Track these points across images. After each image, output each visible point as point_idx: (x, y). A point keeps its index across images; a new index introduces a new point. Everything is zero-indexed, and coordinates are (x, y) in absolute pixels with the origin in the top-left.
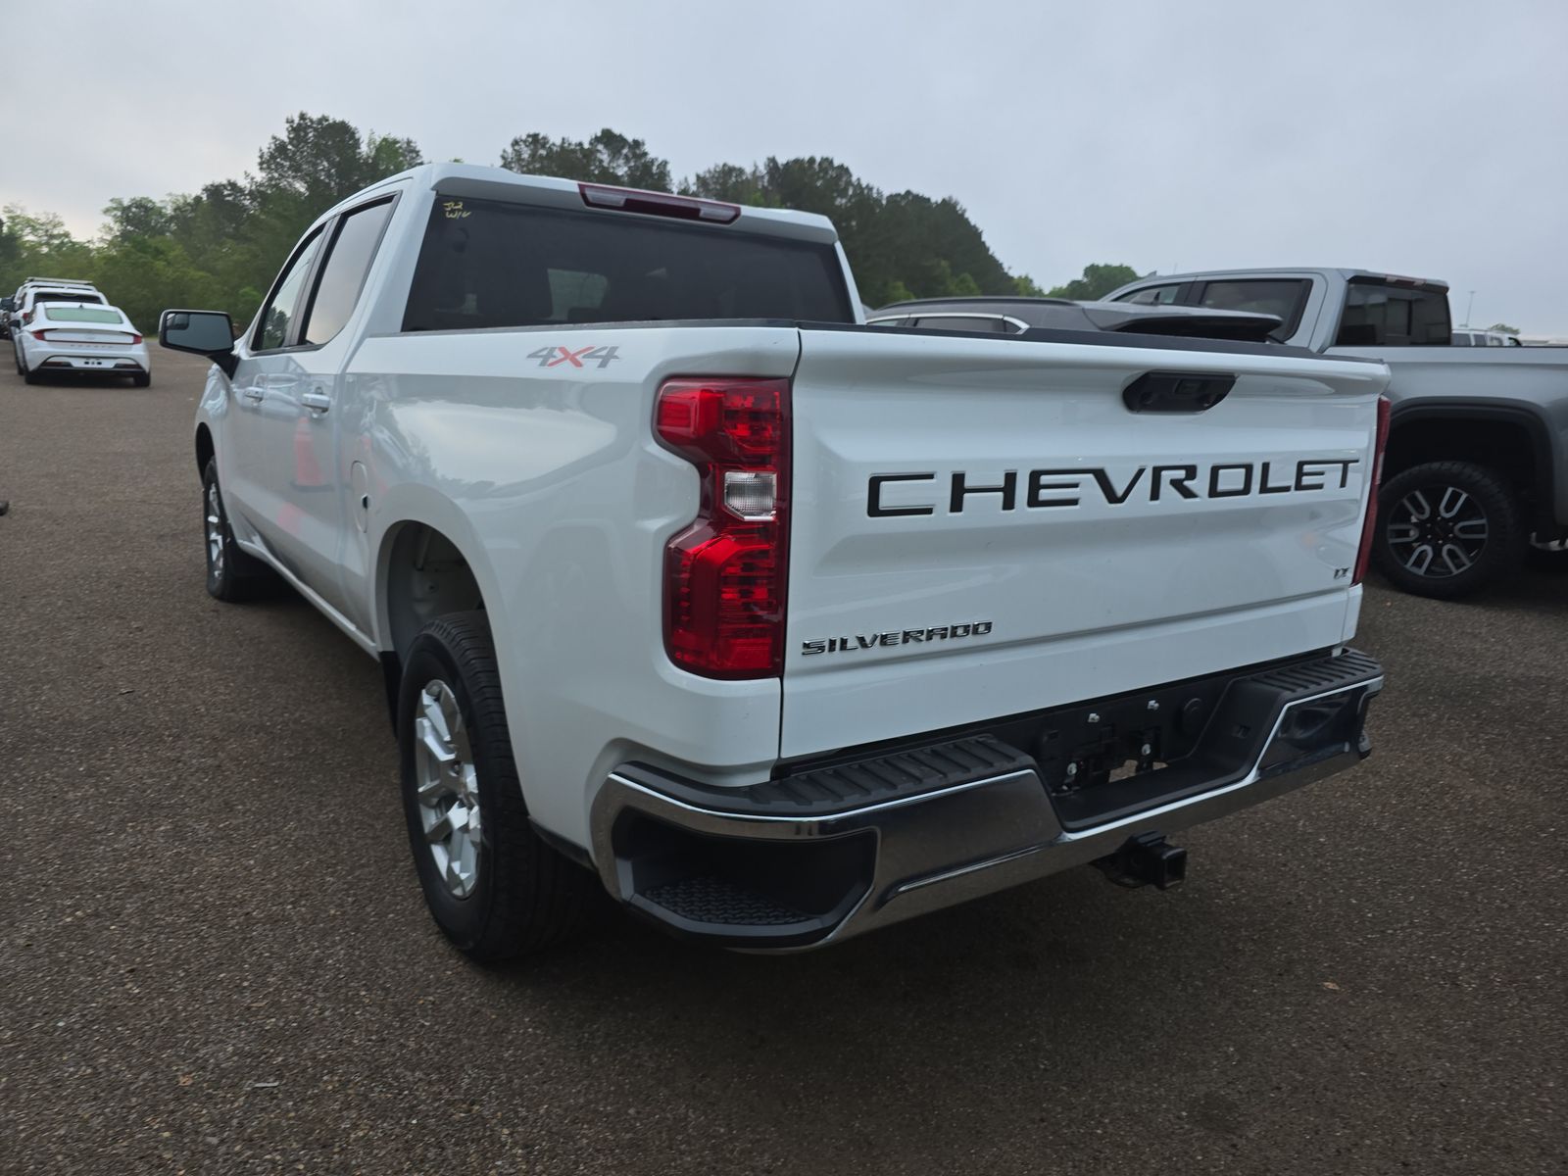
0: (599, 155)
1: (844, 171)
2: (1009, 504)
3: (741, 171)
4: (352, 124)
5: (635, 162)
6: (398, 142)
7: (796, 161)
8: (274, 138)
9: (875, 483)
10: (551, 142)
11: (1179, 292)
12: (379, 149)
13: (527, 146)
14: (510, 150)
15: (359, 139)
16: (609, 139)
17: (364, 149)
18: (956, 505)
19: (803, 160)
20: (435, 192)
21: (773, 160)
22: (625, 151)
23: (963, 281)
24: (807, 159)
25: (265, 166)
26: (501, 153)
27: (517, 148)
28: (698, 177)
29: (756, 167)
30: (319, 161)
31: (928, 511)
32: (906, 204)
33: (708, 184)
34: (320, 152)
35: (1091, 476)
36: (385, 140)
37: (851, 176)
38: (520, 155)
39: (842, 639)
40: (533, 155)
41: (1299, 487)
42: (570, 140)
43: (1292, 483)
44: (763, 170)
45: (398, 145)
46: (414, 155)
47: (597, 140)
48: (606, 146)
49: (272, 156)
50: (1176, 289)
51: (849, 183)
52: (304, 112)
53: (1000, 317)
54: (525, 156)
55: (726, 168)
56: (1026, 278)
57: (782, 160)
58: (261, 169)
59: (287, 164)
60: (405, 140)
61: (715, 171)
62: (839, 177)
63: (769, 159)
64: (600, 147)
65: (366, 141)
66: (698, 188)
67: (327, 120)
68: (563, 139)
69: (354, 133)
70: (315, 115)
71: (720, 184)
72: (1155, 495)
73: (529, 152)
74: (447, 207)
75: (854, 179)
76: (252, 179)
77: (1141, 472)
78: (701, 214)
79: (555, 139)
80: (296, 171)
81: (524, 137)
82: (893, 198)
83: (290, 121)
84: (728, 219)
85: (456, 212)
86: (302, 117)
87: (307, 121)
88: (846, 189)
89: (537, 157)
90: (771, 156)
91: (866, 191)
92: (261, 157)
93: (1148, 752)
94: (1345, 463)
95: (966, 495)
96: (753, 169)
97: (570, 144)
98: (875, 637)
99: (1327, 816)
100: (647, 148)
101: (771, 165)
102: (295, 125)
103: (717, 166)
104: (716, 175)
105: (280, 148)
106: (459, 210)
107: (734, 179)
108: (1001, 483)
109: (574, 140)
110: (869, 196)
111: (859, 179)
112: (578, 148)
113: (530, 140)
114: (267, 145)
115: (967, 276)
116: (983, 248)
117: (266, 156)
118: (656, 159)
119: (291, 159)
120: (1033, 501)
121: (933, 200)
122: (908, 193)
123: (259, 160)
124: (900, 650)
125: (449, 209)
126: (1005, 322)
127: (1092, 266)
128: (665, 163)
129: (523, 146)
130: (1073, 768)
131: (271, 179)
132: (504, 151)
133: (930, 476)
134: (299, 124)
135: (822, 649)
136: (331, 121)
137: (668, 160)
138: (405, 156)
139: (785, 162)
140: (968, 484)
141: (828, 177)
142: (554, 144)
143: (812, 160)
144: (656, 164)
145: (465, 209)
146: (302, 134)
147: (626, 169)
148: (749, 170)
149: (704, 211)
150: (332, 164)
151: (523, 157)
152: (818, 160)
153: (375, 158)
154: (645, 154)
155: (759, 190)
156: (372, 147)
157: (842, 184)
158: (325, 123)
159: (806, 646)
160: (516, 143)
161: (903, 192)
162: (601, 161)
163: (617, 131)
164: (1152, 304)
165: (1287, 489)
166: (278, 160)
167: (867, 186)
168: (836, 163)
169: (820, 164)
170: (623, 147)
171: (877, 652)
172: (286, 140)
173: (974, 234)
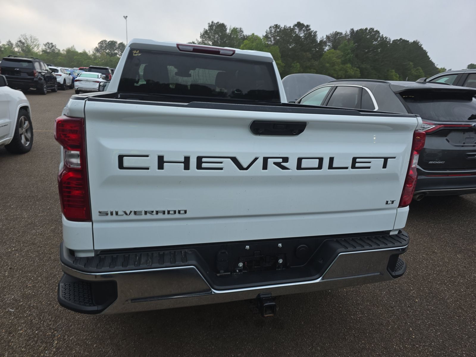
0: (295, 30)
1: (378, 32)
2: (187, 167)
3: (341, 33)
4: (225, 24)
5: (306, 32)
6: (238, 29)
7: (361, 30)
8: (204, 29)
9: (121, 158)
10: (281, 27)
11: (457, 77)
12: (232, 31)
13: (274, 28)
14: (268, 30)
15: (227, 28)
16: (299, 25)
17: (228, 31)
18: (161, 166)
19: (363, 29)
20: (130, 48)
21: (352, 30)
22: (304, 29)
23: (418, 70)
24: (364, 29)
25: (202, 37)
26: (266, 31)
27: (271, 29)
28: (327, 36)
29: (347, 32)
30: (215, 35)
31: (148, 169)
32: (400, 43)
33: (330, 38)
34: (216, 32)
35: (229, 159)
36: (234, 28)
37: (380, 34)
38: (271, 31)
39: (116, 212)
40: (275, 31)
41: (353, 167)
42: (287, 26)
43: (350, 165)
44: (349, 33)
45: (237, 30)
46: (242, 32)
47: (295, 25)
48: (298, 27)
49: (204, 34)
50: (456, 76)
51: (379, 36)
52: (213, 21)
53: (361, 86)
54: (273, 31)
55: (336, 33)
56: (444, 68)
57: (355, 29)
58: (201, 38)
59: (207, 36)
60: (240, 28)
61: (333, 34)
62: (375, 35)
63: (351, 29)
64: (296, 28)
65: (229, 29)
66: (326, 39)
67: (219, 23)
68: (285, 26)
69: (225, 27)
70: (215, 22)
71: (334, 38)
72: (265, 167)
73: (274, 30)
74: (134, 52)
75: (381, 35)
76: (198, 41)
77: (256, 159)
78: (221, 53)
79: (282, 26)
80: (209, 38)
81: (273, 26)
82: (394, 41)
83: (209, 24)
84: (231, 54)
85: (136, 54)
86: (212, 22)
87: (213, 24)
88: (377, 39)
89: (276, 32)
90: (352, 28)
91: (385, 39)
92: (201, 34)
93: (281, 262)
94: (386, 159)
95: (165, 164)
96: (345, 32)
97: (287, 27)
98: (131, 212)
99: (427, 291)
100: (311, 27)
101: (352, 31)
102: (210, 25)
103: (333, 32)
104: (333, 35)
105: (206, 32)
106: (137, 53)
107: (338, 36)
108: (183, 160)
109: (288, 26)
110: (386, 41)
111: (382, 35)
112: (289, 28)
113: (275, 26)
114: (202, 31)
115: (420, 68)
116: (428, 58)
117: (202, 34)
118: (313, 31)
119: (208, 35)
120: (199, 167)
121: (410, 41)
122: (401, 39)
123: (200, 35)
124: (143, 217)
125: (134, 53)
126: (363, 88)
127: (471, 64)
128: (316, 32)
129: (272, 28)
130: (241, 265)
131: (203, 41)
132: (267, 30)
133: (147, 156)
134: (211, 25)
135: (107, 214)
136: (220, 23)
137: (317, 31)
138: (239, 33)
139: (356, 30)
140: (165, 159)
141: (372, 34)
142: (282, 27)
143: (366, 29)
144: (313, 32)
145: (139, 53)
146: (212, 27)
147: (303, 34)
148: (344, 33)
149: (221, 52)
150: (219, 35)
151: (272, 32)
152: (369, 29)
153: (231, 34)
154: (310, 29)
155: (346, 40)
156: (230, 30)
157: (376, 37)
158: (218, 24)
159: (100, 212)
160: (270, 27)
161: (399, 39)
162: (296, 32)
163: (302, 22)
164: (423, 83)
165: (347, 168)
166: (205, 35)
167: (385, 37)
168: (375, 30)
169: (369, 30)
170: (303, 28)
171: (132, 217)
172: (208, 29)
173: (425, 53)
